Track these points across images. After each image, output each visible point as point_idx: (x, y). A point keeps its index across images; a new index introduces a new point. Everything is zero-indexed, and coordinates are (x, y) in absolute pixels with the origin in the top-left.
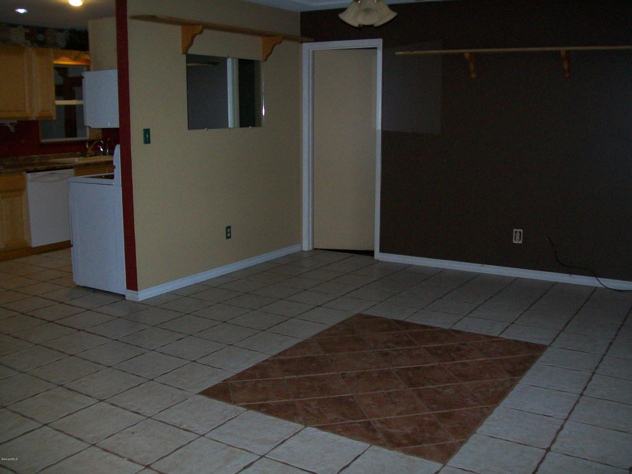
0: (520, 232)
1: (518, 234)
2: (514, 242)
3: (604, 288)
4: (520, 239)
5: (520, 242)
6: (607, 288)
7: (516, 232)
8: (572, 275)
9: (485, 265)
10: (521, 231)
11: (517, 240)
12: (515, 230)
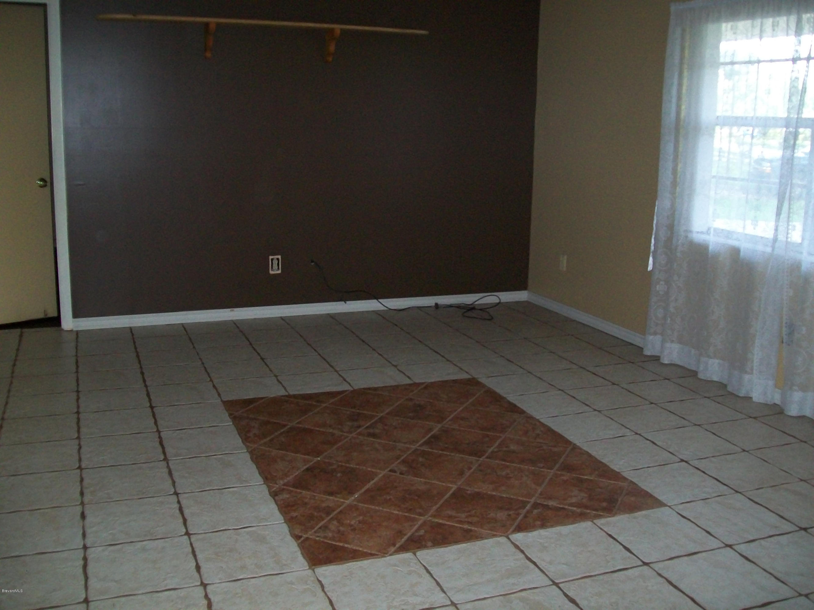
0: (278, 259)
1: (275, 262)
2: (271, 272)
3: (387, 310)
4: (278, 268)
5: (279, 272)
6: (390, 309)
7: (272, 260)
8: (348, 302)
9: (235, 309)
10: (279, 257)
11: (275, 271)
12: (271, 257)
